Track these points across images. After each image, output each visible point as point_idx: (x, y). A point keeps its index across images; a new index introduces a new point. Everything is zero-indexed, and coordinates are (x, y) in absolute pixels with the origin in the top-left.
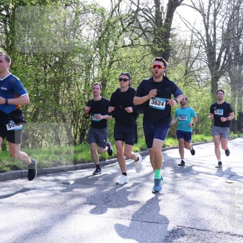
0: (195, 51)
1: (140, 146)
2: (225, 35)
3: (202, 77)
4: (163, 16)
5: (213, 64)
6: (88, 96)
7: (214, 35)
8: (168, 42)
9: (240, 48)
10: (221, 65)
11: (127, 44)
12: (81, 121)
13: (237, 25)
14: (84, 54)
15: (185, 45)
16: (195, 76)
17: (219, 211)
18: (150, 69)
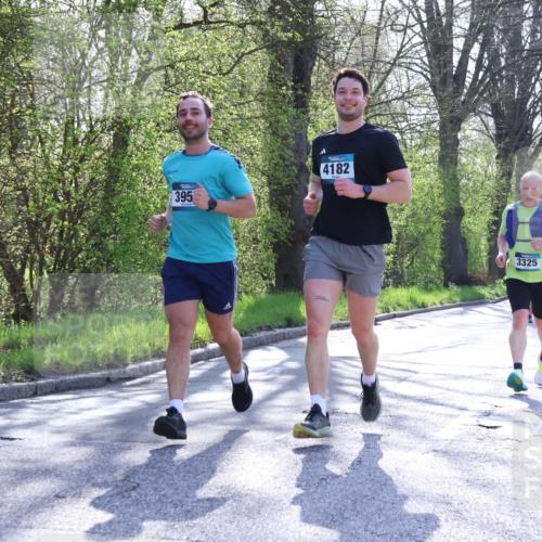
0: (392, 42)
3: (414, 119)
5: (444, 81)
6: (74, 174)
8: (311, 14)
9: (524, 33)
10: (467, 84)
11: (190, 17)
12: (52, 248)
15: (362, 24)
16: (394, 116)
17: (457, 511)
18: (261, 96)
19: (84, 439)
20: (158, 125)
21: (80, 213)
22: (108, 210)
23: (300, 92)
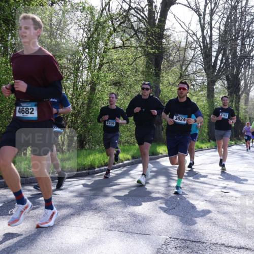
0: (190, 54)
1: (132, 153)
2: (222, 37)
3: (198, 81)
4: (156, 16)
5: (209, 68)
6: (76, 100)
7: (211, 37)
8: (161, 43)
9: (238, 51)
10: (217, 69)
11: (118, 45)
13: (235, 26)
14: (72, 56)
15: (180, 47)
16: (191, 80)
17: (214, 222)
18: (143, 72)
19: (81, 195)
20: (106, 83)
21: (79, 114)
22: (88, 113)
23: (157, 71)
